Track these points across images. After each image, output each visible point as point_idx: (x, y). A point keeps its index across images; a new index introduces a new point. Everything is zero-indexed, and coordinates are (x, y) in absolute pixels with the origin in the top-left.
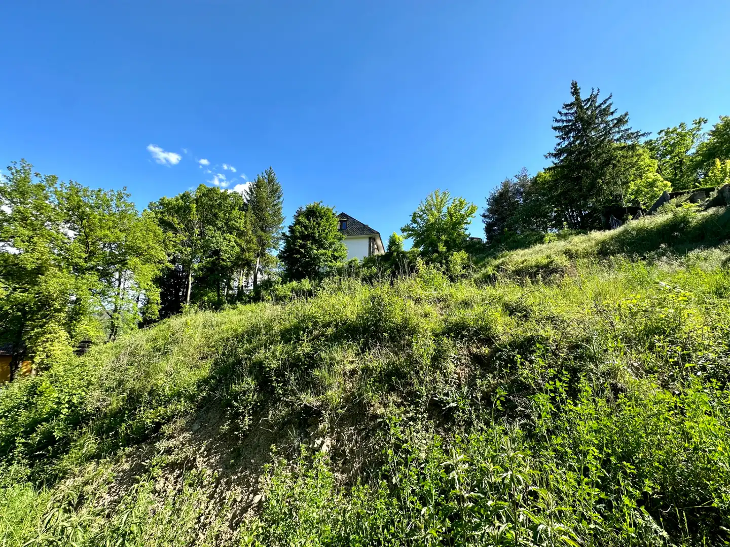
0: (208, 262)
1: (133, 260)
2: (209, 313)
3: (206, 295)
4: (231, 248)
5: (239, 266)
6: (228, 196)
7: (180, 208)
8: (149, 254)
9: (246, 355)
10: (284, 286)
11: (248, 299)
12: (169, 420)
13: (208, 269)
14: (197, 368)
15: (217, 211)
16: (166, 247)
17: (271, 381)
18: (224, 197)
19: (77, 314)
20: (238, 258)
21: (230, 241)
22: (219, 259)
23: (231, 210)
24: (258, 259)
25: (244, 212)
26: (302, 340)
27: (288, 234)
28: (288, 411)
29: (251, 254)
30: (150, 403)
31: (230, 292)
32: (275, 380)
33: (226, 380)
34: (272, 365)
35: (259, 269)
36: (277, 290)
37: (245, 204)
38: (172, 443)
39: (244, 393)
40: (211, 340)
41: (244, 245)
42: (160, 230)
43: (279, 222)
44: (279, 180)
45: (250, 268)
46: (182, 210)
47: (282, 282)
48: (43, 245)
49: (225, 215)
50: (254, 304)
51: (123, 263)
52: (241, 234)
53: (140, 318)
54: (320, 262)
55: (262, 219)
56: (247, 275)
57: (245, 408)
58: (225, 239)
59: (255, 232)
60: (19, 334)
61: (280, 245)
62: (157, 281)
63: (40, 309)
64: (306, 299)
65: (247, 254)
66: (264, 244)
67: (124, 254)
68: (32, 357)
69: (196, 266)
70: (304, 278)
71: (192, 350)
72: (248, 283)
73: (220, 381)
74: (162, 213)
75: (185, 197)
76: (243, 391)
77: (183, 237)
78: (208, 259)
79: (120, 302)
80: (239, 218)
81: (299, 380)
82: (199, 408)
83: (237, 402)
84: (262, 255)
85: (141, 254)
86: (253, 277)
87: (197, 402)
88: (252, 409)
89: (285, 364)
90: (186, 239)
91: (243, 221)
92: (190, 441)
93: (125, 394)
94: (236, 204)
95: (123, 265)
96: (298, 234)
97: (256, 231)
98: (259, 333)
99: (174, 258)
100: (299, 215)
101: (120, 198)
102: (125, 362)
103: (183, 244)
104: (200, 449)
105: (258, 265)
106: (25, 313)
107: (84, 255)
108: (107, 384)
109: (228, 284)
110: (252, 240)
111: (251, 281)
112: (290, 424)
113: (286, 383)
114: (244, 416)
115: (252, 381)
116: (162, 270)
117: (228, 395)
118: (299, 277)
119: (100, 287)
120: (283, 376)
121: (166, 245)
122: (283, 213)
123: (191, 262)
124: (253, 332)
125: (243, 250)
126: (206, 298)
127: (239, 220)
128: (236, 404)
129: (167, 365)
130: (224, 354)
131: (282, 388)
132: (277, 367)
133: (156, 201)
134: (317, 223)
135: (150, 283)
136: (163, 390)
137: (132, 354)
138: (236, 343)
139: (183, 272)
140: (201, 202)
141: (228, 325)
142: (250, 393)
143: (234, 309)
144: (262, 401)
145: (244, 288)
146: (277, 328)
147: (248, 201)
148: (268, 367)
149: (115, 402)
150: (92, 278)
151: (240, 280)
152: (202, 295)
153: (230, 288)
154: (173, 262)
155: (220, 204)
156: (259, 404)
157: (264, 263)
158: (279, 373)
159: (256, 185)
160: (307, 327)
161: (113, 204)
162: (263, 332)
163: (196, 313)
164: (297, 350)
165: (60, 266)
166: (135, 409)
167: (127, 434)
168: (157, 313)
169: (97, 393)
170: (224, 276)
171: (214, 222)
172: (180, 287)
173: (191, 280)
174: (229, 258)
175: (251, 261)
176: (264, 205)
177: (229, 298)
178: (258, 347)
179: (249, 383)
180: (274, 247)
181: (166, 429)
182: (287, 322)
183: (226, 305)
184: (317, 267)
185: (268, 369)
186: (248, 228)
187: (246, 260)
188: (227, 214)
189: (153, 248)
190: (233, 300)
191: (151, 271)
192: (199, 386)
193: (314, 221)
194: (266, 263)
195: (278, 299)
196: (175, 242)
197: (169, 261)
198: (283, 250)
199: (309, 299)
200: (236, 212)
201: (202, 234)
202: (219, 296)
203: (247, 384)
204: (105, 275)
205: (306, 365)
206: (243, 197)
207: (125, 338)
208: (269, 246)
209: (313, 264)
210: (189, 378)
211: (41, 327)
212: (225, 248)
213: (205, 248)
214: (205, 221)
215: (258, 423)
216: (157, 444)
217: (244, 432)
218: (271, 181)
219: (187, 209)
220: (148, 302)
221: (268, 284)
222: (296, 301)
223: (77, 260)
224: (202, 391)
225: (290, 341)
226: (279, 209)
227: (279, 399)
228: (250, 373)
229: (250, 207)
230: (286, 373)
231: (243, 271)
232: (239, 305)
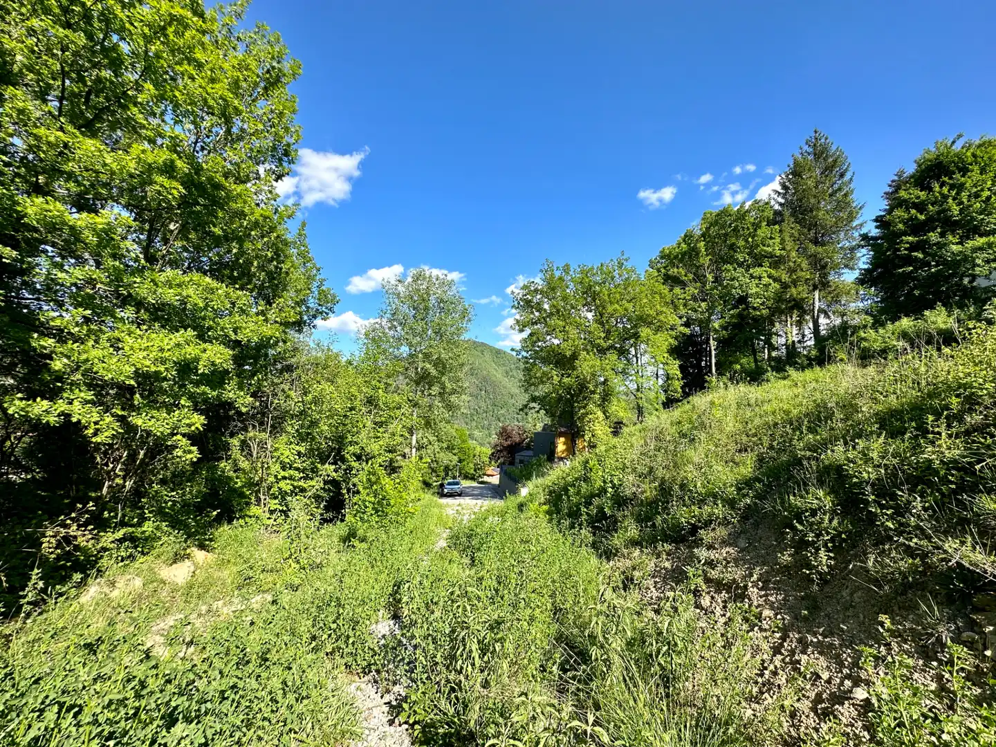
0: (732, 316)
1: (645, 332)
2: (742, 388)
3: (737, 362)
4: (764, 289)
5: (782, 312)
6: (747, 211)
7: (684, 254)
8: (659, 321)
9: (808, 453)
10: (881, 331)
11: (806, 362)
12: (707, 524)
13: (735, 326)
14: (734, 463)
15: (733, 240)
16: (676, 308)
17: (867, 503)
18: (742, 215)
19: (607, 395)
20: (779, 298)
21: (760, 278)
22: (747, 308)
23: (755, 230)
24: (817, 293)
25: (777, 227)
26: (933, 432)
27: (875, 232)
28: (913, 564)
29: (801, 289)
30: (682, 498)
31: (774, 354)
32: (875, 501)
33: (779, 486)
34: (865, 475)
35: (820, 311)
36: (865, 339)
37: (777, 213)
38: (713, 555)
39: (814, 513)
40: (750, 426)
41: (785, 277)
42: (665, 289)
43: (851, 217)
44: (835, 145)
45: (803, 312)
46: (688, 256)
47: (873, 325)
48: (573, 332)
49: (747, 241)
50: (818, 369)
51: (636, 336)
52: (777, 262)
53: (663, 397)
54: (975, 265)
55: (813, 225)
56: (799, 324)
57: (818, 536)
58: (752, 277)
59: (802, 251)
60: (572, 414)
61: (859, 259)
62: (674, 352)
63: (581, 391)
64: (939, 349)
65: (793, 290)
66: (824, 267)
67: (635, 326)
68: (583, 436)
69: (716, 325)
70: (931, 307)
71: (725, 440)
72: (803, 336)
73: (769, 486)
74: (665, 268)
75: (688, 237)
76: (811, 509)
77: (692, 290)
78: (731, 312)
79: (640, 380)
80: (771, 238)
81: (934, 511)
82: (744, 518)
83: (801, 523)
84: (823, 285)
85: (651, 323)
86: (811, 325)
87: (740, 509)
88: (832, 540)
89: (895, 476)
90: (696, 291)
91: (778, 240)
92: (736, 561)
93: (657, 484)
94: (762, 219)
95: (636, 339)
96: (901, 226)
97: (805, 249)
98: (830, 416)
99: (688, 319)
100: (898, 188)
101: (621, 265)
102: (652, 447)
103: (694, 299)
104: (751, 575)
105: (817, 304)
106: (572, 396)
107: (603, 335)
108: (640, 469)
109: (768, 342)
110: (799, 265)
111: (808, 332)
112: (923, 590)
113: (901, 511)
114: (818, 549)
115: (825, 495)
116: (676, 338)
117: (785, 510)
118: (916, 308)
119: (620, 367)
120: (894, 497)
121: (675, 306)
122: (856, 199)
123: (709, 320)
124: (818, 416)
125: (785, 286)
126: (738, 367)
127: (771, 242)
128: (800, 527)
129: (696, 455)
130: (771, 447)
131: (891, 518)
132: (877, 479)
133: (655, 255)
134: (952, 187)
135: (666, 355)
136: (695, 486)
137: (657, 438)
138: (790, 431)
139: (701, 335)
140: (709, 236)
141: (775, 404)
142: (825, 514)
143: (784, 378)
144: (850, 532)
145: (798, 345)
146: (866, 408)
147: (781, 204)
148: (857, 478)
149: (648, 490)
150: (612, 356)
151: (787, 333)
152: (731, 363)
153: (772, 348)
154: (687, 325)
155: (735, 230)
156: (843, 536)
157: (829, 299)
158: (884, 490)
159: (792, 173)
160: (947, 407)
161: (616, 274)
162: (839, 415)
163: (726, 388)
164: (923, 453)
165: (587, 350)
166: (668, 503)
167: (663, 528)
168: (680, 390)
169: (631, 478)
170: (760, 333)
171: (732, 257)
172: (701, 356)
173: (713, 344)
174: (763, 304)
175: (803, 299)
176: (813, 201)
177: (773, 363)
178: (832, 440)
179: (820, 497)
180: (846, 266)
181: (706, 535)
182: (892, 398)
183: (769, 374)
184: (966, 281)
185: (855, 480)
186: (788, 248)
187: (794, 300)
188: (750, 240)
189: (662, 312)
190: (779, 366)
191: (664, 341)
192: (739, 489)
193: (942, 185)
194: (835, 298)
195: (865, 357)
196: (684, 299)
197: (682, 325)
198: (866, 267)
199: (946, 350)
200: (763, 231)
201: (717, 280)
202: (756, 361)
203: (817, 498)
204: (622, 352)
205: (952, 483)
206: (773, 203)
207: (651, 421)
208: (836, 267)
209: (953, 275)
210: (726, 476)
211: (584, 408)
212: (754, 291)
213: (725, 298)
214: (721, 260)
215: (846, 567)
216: (695, 550)
217: (820, 574)
218: (820, 152)
219: (692, 253)
220: (668, 377)
221: (842, 333)
222: (910, 357)
223: (598, 341)
224: (744, 496)
225: (904, 433)
226: (846, 195)
227: (890, 539)
228: (821, 483)
229: (787, 213)
230: (900, 493)
231: (791, 317)
232: (791, 371)
